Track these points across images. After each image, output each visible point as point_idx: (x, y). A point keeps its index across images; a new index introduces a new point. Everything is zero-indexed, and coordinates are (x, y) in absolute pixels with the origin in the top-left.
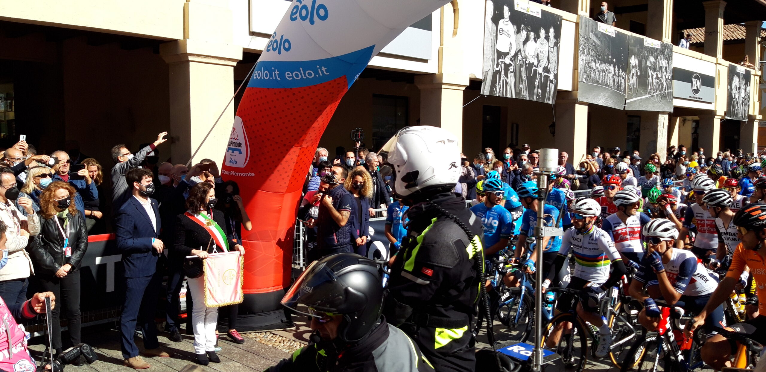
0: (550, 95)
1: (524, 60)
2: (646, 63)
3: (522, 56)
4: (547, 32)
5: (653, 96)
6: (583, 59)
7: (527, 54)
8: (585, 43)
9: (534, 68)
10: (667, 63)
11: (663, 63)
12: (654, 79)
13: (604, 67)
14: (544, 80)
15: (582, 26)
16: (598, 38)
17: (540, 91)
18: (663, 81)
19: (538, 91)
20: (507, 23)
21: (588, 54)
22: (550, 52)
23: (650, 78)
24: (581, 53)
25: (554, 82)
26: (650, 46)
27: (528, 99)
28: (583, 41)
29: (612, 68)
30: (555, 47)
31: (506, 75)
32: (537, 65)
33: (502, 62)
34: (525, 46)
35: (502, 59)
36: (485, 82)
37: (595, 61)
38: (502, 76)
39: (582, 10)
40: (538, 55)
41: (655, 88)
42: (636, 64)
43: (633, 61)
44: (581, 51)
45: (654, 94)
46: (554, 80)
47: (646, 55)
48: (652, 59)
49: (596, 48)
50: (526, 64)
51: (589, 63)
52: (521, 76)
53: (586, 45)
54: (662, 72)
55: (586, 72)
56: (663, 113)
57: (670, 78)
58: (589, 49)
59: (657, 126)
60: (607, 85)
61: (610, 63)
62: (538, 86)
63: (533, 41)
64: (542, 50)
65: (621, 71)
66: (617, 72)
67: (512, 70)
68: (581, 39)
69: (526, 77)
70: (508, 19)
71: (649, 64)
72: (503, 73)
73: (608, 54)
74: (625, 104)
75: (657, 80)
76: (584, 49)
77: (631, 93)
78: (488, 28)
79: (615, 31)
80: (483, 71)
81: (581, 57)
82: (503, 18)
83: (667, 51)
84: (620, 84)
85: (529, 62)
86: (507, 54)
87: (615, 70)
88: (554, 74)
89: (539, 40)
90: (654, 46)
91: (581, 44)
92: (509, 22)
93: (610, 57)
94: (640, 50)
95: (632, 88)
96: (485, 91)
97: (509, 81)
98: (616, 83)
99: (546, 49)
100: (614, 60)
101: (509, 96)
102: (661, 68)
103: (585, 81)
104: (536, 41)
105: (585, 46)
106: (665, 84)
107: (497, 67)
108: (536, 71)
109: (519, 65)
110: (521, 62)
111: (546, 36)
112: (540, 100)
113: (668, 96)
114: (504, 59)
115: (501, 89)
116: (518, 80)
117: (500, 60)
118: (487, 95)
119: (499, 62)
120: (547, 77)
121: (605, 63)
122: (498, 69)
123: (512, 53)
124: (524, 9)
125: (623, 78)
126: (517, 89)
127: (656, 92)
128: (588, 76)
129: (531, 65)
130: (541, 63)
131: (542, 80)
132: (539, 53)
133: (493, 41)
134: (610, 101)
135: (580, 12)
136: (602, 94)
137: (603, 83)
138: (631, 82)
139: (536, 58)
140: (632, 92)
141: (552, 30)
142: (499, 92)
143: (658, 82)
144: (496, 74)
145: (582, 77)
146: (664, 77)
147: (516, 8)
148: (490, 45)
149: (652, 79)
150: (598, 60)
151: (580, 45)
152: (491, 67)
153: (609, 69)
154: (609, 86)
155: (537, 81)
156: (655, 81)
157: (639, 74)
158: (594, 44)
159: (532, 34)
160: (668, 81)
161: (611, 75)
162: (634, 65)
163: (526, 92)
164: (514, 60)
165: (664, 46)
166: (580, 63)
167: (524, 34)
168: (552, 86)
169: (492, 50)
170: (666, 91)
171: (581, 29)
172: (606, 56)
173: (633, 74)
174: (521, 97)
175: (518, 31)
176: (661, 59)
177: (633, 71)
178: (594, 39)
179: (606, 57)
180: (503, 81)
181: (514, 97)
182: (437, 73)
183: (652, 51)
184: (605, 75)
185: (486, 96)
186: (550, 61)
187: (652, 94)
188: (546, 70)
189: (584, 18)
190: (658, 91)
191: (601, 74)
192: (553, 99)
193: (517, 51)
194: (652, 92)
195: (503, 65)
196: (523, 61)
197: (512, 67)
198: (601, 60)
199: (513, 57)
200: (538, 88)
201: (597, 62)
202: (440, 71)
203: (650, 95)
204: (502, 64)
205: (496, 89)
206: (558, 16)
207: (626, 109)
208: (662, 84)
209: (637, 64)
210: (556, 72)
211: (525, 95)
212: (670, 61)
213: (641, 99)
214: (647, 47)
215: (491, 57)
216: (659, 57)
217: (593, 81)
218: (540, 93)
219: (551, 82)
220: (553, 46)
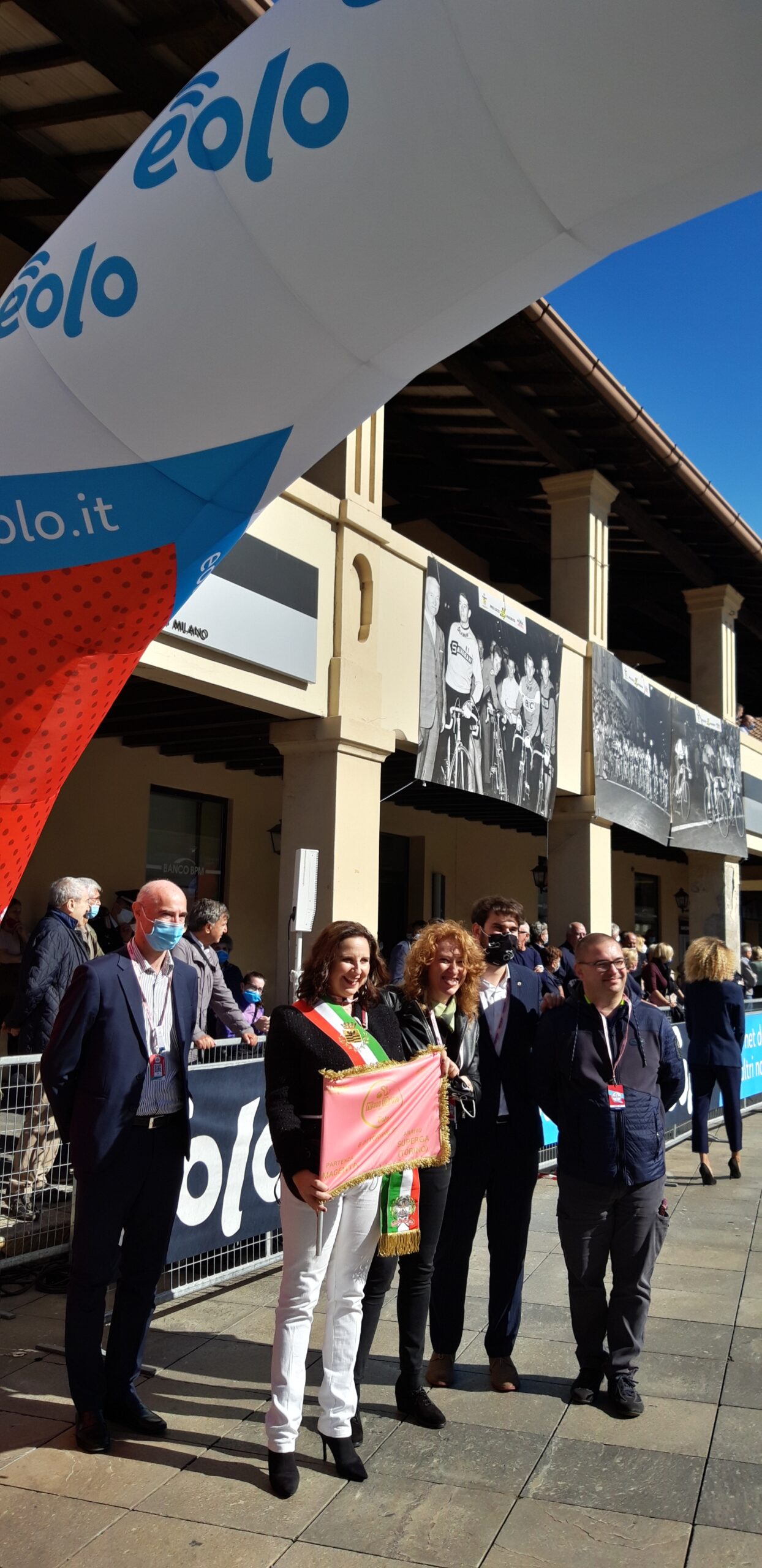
0: (544, 798)
1: (498, 715)
2: (701, 757)
3: (494, 707)
4: (537, 666)
5: (715, 823)
6: (601, 731)
7: (504, 706)
8: (604, 699)
9: (517, 736)
10: (733, 762)
11: (728, 761)
12: (715, 791)
13: (636, 753)
14: (534, 764)
15: (597, 663)
16: (625, 694)
17: (527, 786)
18: (729, 797)
19: (524, 785)
20: (465, 632)
21: (609, 722)
22: (544, 710)
23: (709, 788)
24: (597, 718)
25: (550, 772)
26: (705, 725)
27: (507, 800)
28: (599, 694)
29: (648, 758)
30: (552, 700)
31: (465, 742)
32: (522, 731)
33: (457, 713)
34: (499, 688)
35: (457, 706)
36: (423, 752)
37: (621, 739)
38: (457, 744)
39: (595, 633)
40: (522, 708)
41: (717, 807)
42: (685, 756)
43: (681, 750)
44: (597, 714)
45: (718, 820)
46: (550, 767)
47: (701, 741)
48: (710, 751)
49: (621, 713)
50: (502, 725)
51: (611, 740)
52: (492, 750)
53: (605, 703)
54: (726, 778)
55: (606, 759)
56: (732, 859)
57: (739, 792)
58: (610, 713)
59: (723, 885)
60: (641, 790)
61: (645, 747)
62: (524, 774)
63: (514, 680)
64: (530, 701)
65: (662, 767)
66: (656, 767)
67: (475, 734)
68: (595, 689)
69: (502, 753)
70: (467, 625)
71: (705, 760)
72: (459, 737)
73: (641, 728)
74: (670, 835)
75: (720, 794)
76: (601, 712)
77: (679, 813)
78: (430, 635)
79: (650, 685)
80: (419, 727)
81: (598, 727)
82: (458, 620)
83: (731, 738)
84: (661, 791)
85: (508, 721)
86: (466, 697)
87: (652, 763)
88: (551, 754)
89: (523, 679)
90: (711, 727)
91: (597, 701)
92: (470, 630)
93: (644, 735)
94: (691, 729)
95: (680, 804)
96: (425, 772)
97: (470, 756)
98: (655, 789)
99: (537, 700)
100: (651, 743)
101: (471, 789)
102: (724, 769)
103: (606, 777)
104: (518, 681)
105: (603, 706)
106: (732, 802)
107: (448, 722)
108: (519, 741)
109: (489, 725)
110: (493, 718)
111: (535, 672)
112: (528, 807)
113: (737, 828)
114: (461, 707)
115: (456, 772)
116: (489, 759)
117: (452, 709)
118: (427, 782)
119: (451, 712)
120: (539, 759)
121: (637, 746)
122: (449, 727)
123: (476, 697)
124: (497, 610)
125: (666, 781)
126: (486, 775)
127: (720, 816)
128: (611, 768)
129: (511, 727)
130: (528, 727)
131: (531, 763)
132: (524, 706)
133: (439, 666)
134: (648, 825)
135: (592, 637)
136: (635, 808)
137: (634, 786)
138: (679, 791)
139: (519, 716)
140: (680, 811)
141: (545, 663)
142: (453, 779)
143: (721, 797)
144: (445, 736)
145: (601, 767)
146: (730, 787)
147: (481, 605)
148: (434, 673)
149: (713, 791)
150: (627, 737)
151: (595, 703)
152: (436, 720)
153: (644, 759)
154: (644, 793)
155: (522, 763)
156: (717, 794)
157: (690, 775)
158: (618, 704)
159: (511, 663)
160: (737, 797)
161: (648, 772)
162: (682, 758)
163: (504, 782)
164: (480, 712)
165: (726, 727)
166: (597, 738)
167: (497, 660)
168: (548, 780)
169: (437, 684)
170: (735, 817)
171: (596, 670)
172: (638, 731)
173: (681, 776)
174: (494, 795)
175: (486, 654)
176: (723, 753)
177: (681, 771)
178: (618, 693)
179: (638, 735)
180: (459, 754)
181: (481, 792)
182: (326, 715)
183: (709, 734)
184: (638, 770)
185: (425, 785)
186: (544, 727)
187: (714, 819)
188: (537, 742)
189: (599, 648)
190: (723, 815)
191: (632, 768)
192: (549, 808)
193: (485, 694)
194: (714, 815)
195: (459, 720)
196: (496, 717)
197: (476, 727)
198: (630, 739)
199: (477, 705)
200: (524, 780)
201: (624, 741)
202: (332, 713)
203: (710, 822)
204: (457, 717)
205: (445, 769)
206: (556, 637)
207: (672, 845)
208: (728, 800)
209: (687, 757)
210: (553, 752)
211: (502, 792)
212: (738, 760)
213: (696, 827)
214: (700, 727)
215: (436, 700)
216: (720, 749)
217: (619, 780)
218: (527, 790)
219: (546, 770)
220: (547, 697)
